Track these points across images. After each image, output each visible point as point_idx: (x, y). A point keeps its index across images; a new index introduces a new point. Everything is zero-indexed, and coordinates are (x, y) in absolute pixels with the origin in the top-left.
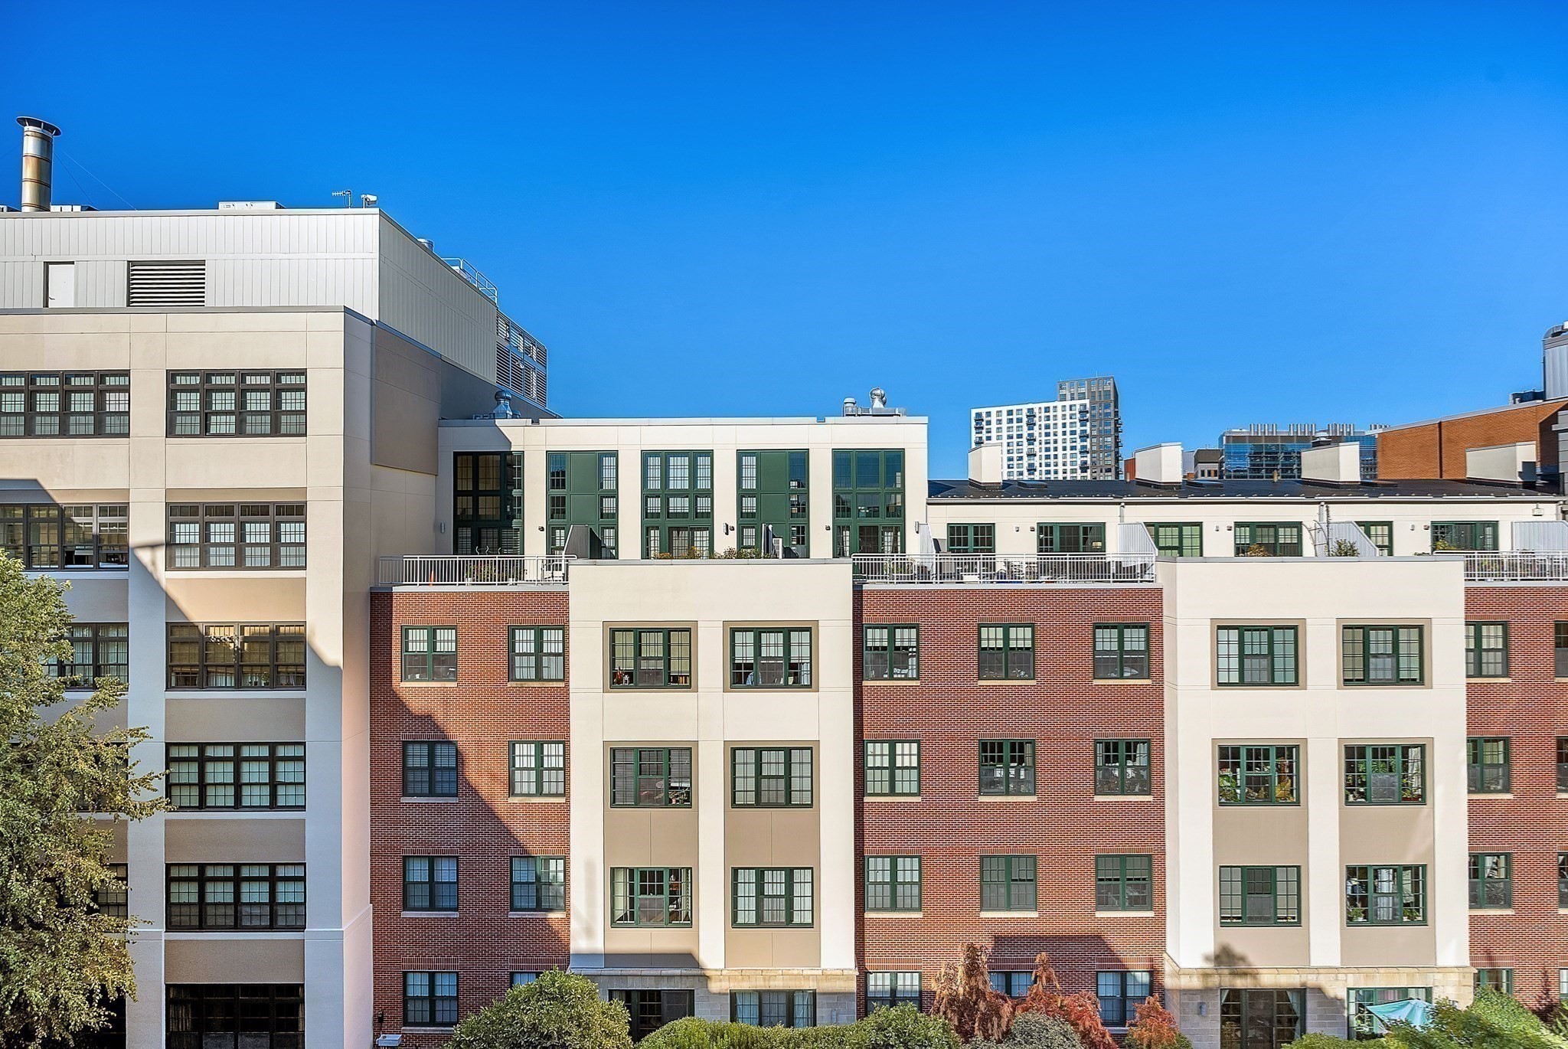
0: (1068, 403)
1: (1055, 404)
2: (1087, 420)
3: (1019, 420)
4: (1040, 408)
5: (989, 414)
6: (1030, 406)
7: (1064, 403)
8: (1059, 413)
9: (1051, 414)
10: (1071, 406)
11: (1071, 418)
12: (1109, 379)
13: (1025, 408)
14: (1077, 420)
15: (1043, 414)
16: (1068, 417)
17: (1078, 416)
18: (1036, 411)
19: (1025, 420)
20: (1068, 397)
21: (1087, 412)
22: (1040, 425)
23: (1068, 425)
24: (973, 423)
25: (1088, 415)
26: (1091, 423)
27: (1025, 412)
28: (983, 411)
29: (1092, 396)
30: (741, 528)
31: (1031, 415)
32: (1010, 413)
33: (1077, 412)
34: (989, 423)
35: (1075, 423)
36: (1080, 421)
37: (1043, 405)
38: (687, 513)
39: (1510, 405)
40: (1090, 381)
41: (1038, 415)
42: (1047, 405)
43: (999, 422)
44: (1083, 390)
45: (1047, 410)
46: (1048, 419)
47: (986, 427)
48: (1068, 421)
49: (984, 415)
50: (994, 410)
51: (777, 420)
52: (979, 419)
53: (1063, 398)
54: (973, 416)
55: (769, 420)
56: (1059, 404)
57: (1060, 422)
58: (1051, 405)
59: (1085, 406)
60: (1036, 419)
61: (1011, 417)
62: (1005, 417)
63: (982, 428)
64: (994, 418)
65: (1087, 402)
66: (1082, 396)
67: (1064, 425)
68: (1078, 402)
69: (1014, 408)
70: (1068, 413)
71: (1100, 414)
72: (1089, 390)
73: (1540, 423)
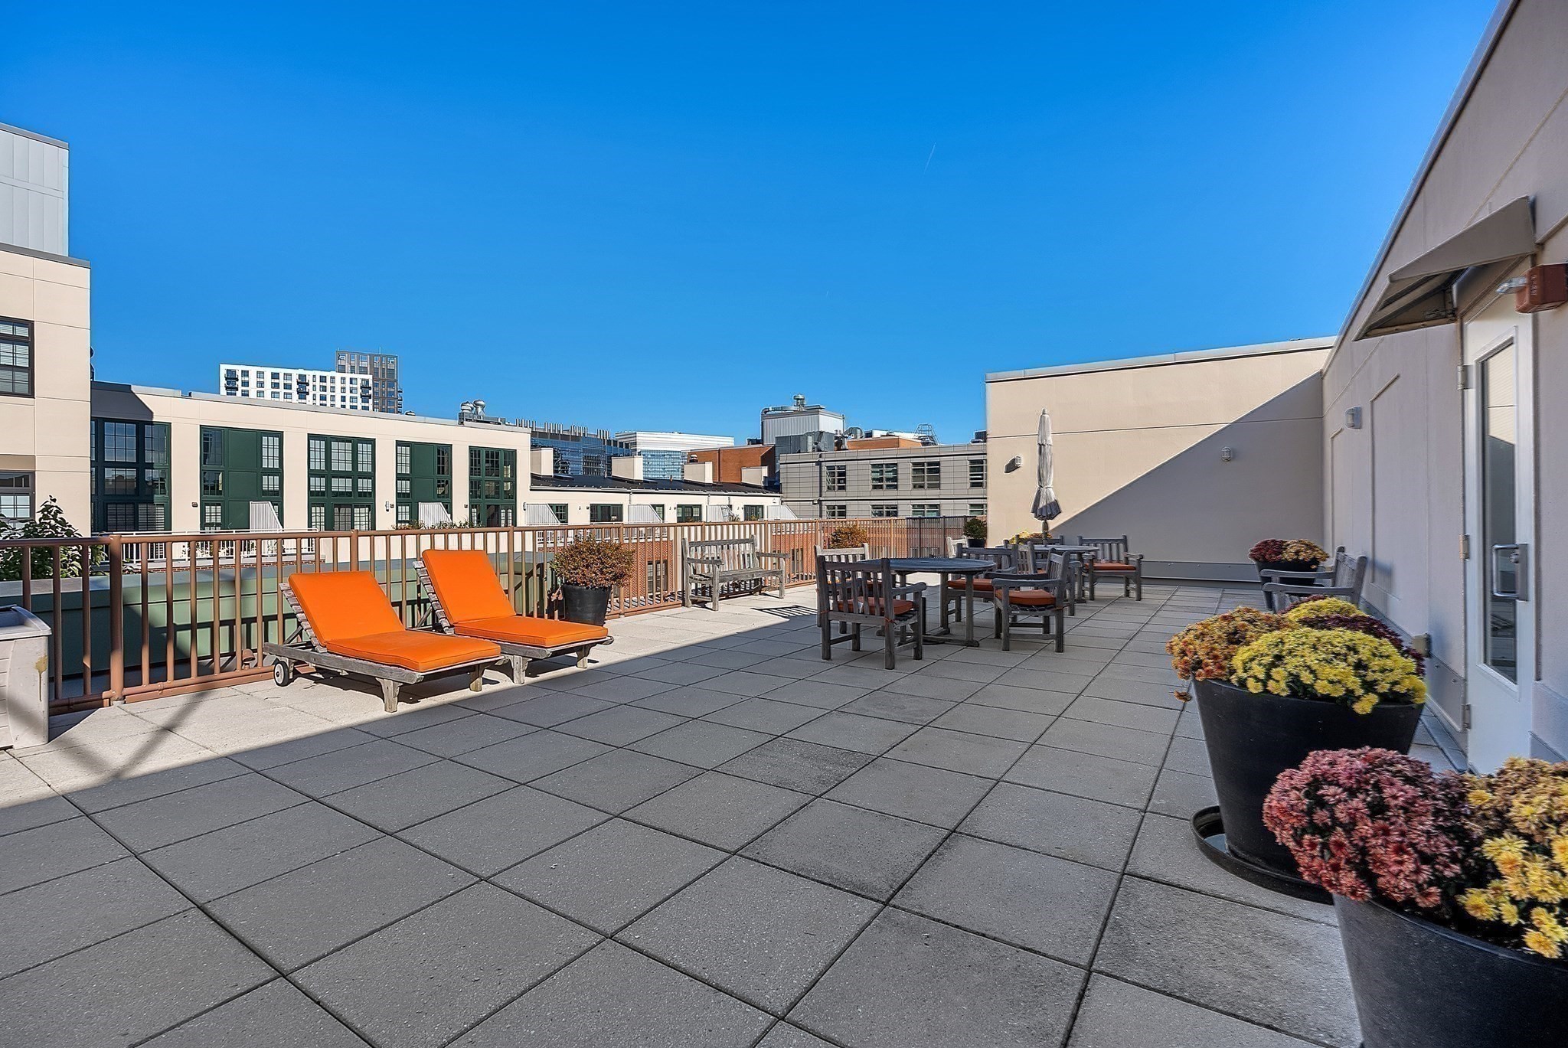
0: (348, 376)
1: (333, 374)
2: (370, 397)
3: (288, 386)
4: (314, 376)
5: (245, 373)
6: (302, 372)
7: (343, 375)
8: (338, 385)
9: (328, 384)
10: (351, 379)
11: (351, 392)
12: (393, 357)
13: (295, 374)
14: (358, 395)
15: (318, 383)
16: (348, 390)
17: (360, 391)
18: (309, 379)
19: (295, 386)
20: (348, 368)
21: (370, 388)
22: (314, 395)
23: (348, 399)
24: (223, 382)
25: (371, 392)
26: (373, 401)
27: (295, 378)
28: (239, 369)
29: (374, 373)
30: (398, 503)
31: (303, 382)
32: (275, 376)
33: (359, 386)
34: (245, 384)
35: (356, 398)
36: (362, 396)
37: (319, 374)
38: (351, 492)
39: (745, 444)
40: (372, 357)
41: (311, 383)
42: (324, 374)
43: (261, 384)
44: (365, 364)
45: (323, 379)
46: (324, 389)
47: (241, 388)
48: (348, 395)
49: (239, 374)
50: (253, 371)
51: (428, 419)
52: (231, 377)
53: (342, 370)
54: (223, 373)
55: (422, 418)
56: (338, 376)
57: (338, 395)
58: (328, 374)
59: (368, 381)
60: (310, 388)
61: (276, 381)
62: (268, 380)
63: (237, 389)
64: (253, 379)
65: (369, 377)
66: (363, 371)
67: (343, 399)
68: (360, 377)
69: (281, 371)
70: (348, 385)
71: (383, 392)
72: (372, 365)
73: (762, 457)
